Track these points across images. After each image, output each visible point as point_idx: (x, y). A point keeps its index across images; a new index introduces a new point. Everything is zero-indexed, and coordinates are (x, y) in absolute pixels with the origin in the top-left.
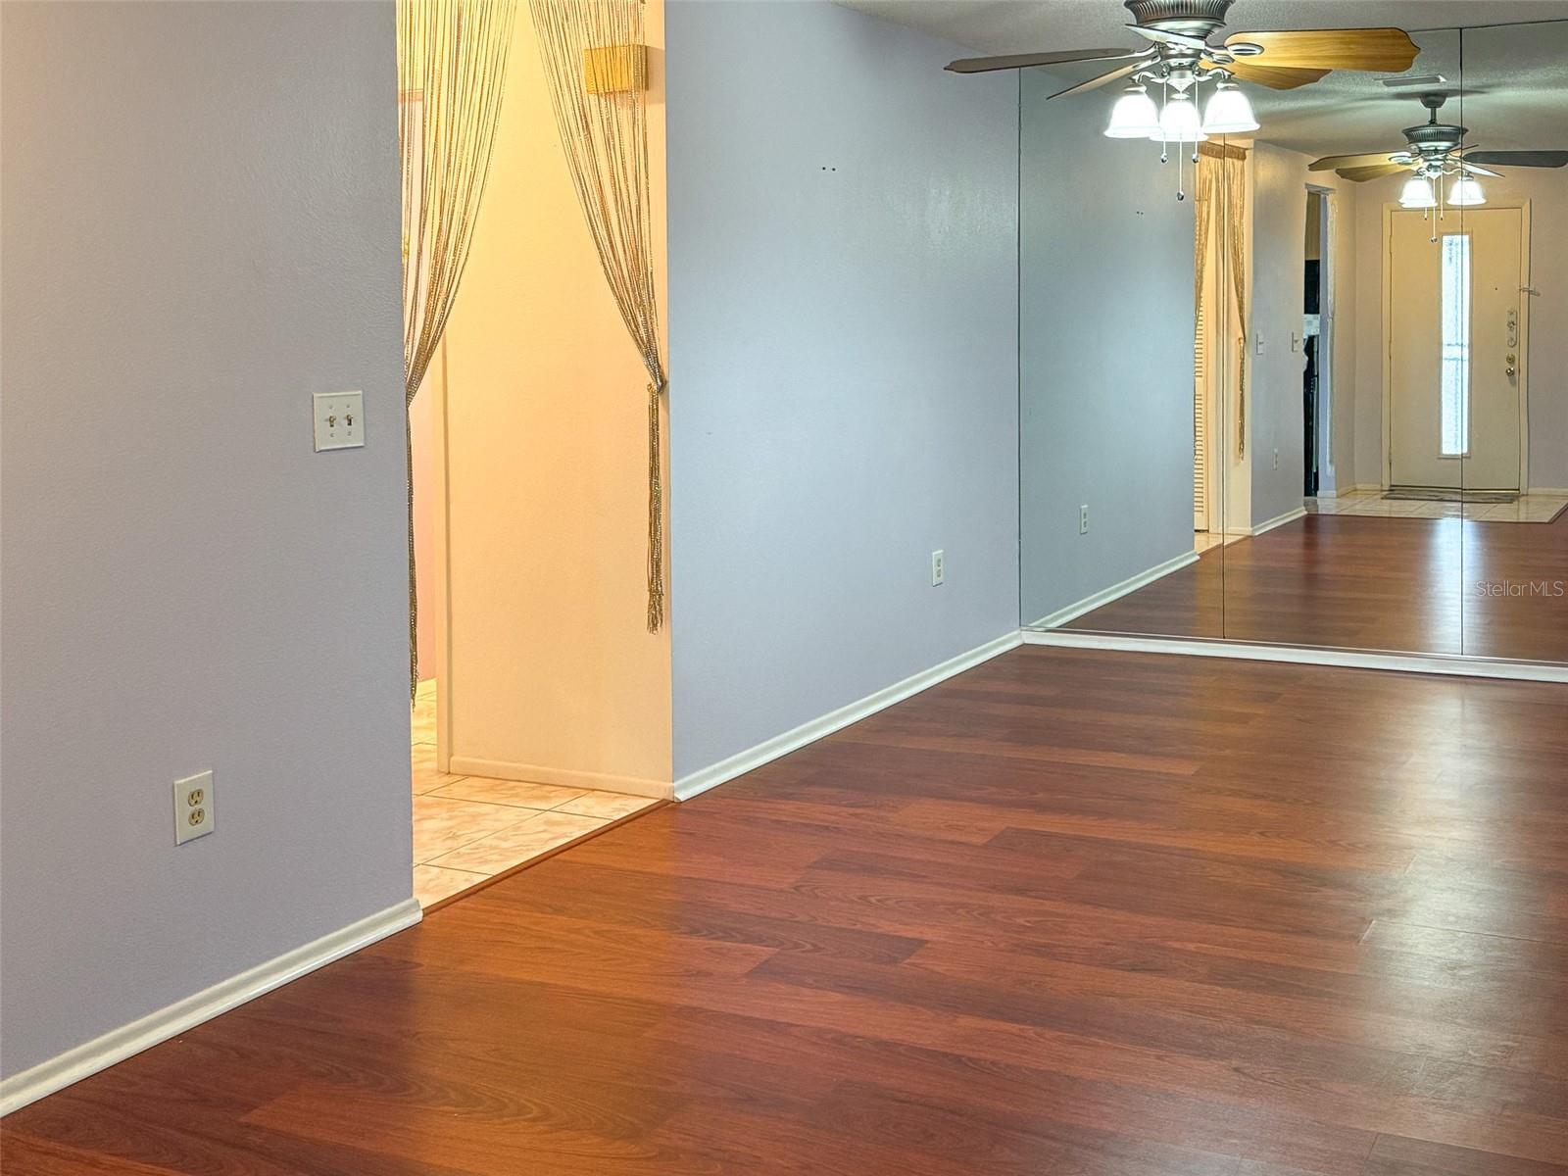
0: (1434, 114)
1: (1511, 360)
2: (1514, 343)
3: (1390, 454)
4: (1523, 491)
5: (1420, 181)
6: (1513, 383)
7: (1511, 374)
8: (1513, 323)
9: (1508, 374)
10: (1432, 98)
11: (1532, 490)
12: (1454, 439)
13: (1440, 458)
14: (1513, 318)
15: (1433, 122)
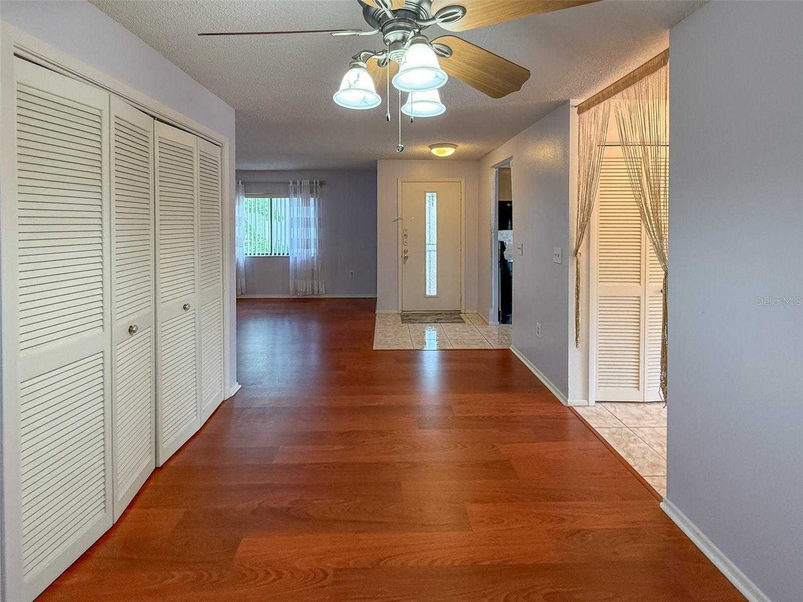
12: (432, 289)
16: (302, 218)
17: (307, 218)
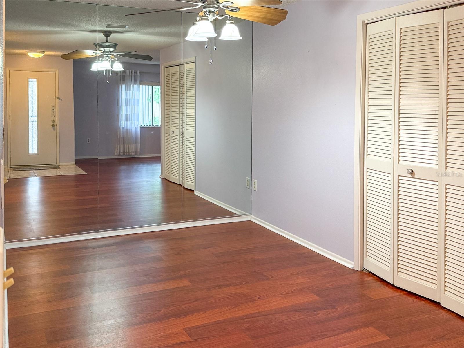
0: (107, 39)
1: (53, 121)
2: (54, 116)
3: (10, 155)
4: (58, 164)
5: (107, 61)
6: (54, 129)
7: (53, 126)
8: (54, 110)
9: (52, 126)
10: (108, 33)
11: (61, 164)
12: (33, 148)
13: (28, 155)
14: (53, 108)
15: (107, 41)
16: (131, 105)
17: (127, 105)
